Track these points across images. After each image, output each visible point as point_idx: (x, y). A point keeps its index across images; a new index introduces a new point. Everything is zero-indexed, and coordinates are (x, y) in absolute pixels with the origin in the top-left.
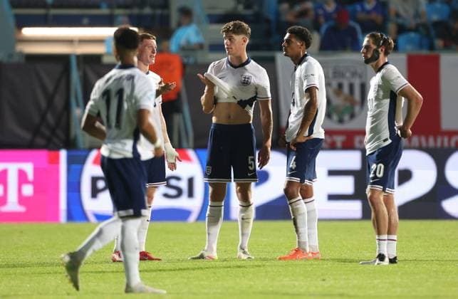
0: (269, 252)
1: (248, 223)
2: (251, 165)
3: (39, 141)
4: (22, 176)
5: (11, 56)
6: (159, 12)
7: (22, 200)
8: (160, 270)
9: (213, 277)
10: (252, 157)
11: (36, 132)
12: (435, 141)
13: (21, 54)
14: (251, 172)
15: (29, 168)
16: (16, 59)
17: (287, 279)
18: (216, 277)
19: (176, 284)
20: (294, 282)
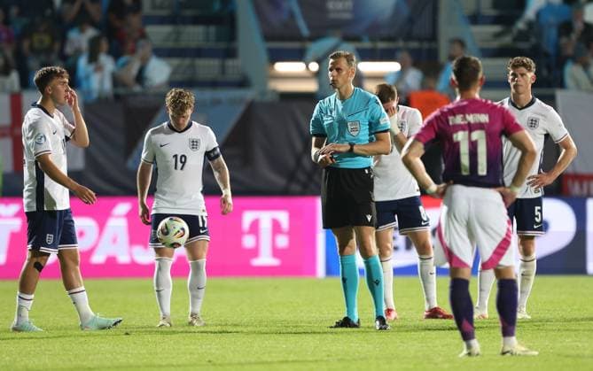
0: (549, 310)
1: (529, 280)
2: (538, 216)
3: (295, 187)
4: (276, 227)
5: (263, 93)
6: (426, 45)
7: (276, 252)
8: (429, 330)
9: (488, 337)
10: (539, 208)
11: (291, 177)
13: (274, 91)
14: (537, 224)
15: (283, 217)
16: (269, 98)
17: (570, 340)
18: (491, 338)
19: (447, 345)
20: (578, 343)
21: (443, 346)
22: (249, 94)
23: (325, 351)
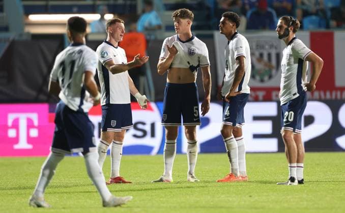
0: (210, 177)
1: (194, 155)
2: (196, 113)
3: (43, 97)
5: (21, 35)
6: (129, 2)
7: (30, 140)
8: (131, 190)
9: (170, 195)
10: (196, 107)
11: (40, 90)
12: (331, 94)
13: (28, 33)
14: (196, 118)
15: (35, 117)
16: (24, 38)
17: (224, 196)
18: (172, 195)
19: (143, 200)
20: (229, 198)
21: (140, 201)
22: (12, 35)
23: (62, 205)
